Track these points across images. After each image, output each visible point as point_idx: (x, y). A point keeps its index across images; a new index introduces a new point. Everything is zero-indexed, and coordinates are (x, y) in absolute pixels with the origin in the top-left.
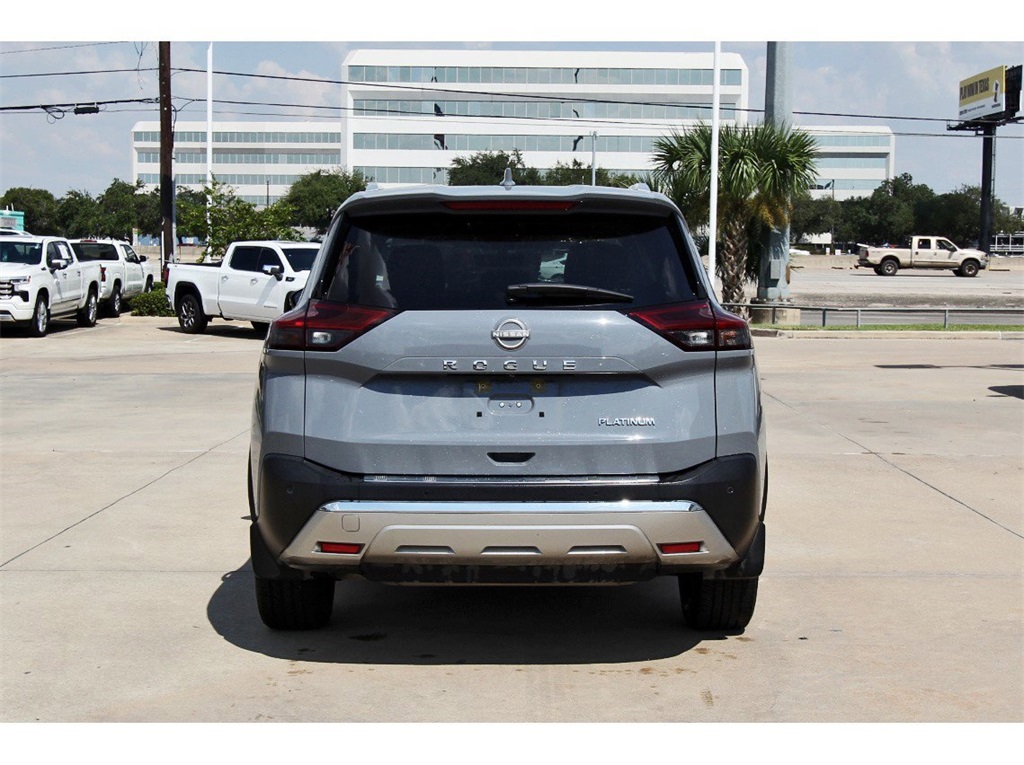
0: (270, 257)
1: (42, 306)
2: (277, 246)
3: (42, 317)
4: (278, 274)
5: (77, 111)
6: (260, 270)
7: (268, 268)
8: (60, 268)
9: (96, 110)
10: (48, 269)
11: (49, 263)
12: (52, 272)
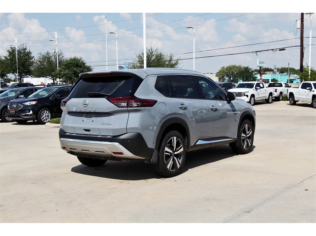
0: (309, 85)
1: (253, 99)
2: (312, 83)
3: (253, 101)
4: (311, 90)
5: (280, 50)
6: (306, 89)
7: (308, 88)
8: (258, 89)
9: (284, 50)
10: (255, 90)
11: (255, 88)
12: (256, 90)
